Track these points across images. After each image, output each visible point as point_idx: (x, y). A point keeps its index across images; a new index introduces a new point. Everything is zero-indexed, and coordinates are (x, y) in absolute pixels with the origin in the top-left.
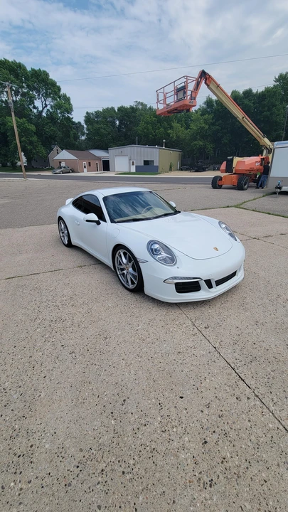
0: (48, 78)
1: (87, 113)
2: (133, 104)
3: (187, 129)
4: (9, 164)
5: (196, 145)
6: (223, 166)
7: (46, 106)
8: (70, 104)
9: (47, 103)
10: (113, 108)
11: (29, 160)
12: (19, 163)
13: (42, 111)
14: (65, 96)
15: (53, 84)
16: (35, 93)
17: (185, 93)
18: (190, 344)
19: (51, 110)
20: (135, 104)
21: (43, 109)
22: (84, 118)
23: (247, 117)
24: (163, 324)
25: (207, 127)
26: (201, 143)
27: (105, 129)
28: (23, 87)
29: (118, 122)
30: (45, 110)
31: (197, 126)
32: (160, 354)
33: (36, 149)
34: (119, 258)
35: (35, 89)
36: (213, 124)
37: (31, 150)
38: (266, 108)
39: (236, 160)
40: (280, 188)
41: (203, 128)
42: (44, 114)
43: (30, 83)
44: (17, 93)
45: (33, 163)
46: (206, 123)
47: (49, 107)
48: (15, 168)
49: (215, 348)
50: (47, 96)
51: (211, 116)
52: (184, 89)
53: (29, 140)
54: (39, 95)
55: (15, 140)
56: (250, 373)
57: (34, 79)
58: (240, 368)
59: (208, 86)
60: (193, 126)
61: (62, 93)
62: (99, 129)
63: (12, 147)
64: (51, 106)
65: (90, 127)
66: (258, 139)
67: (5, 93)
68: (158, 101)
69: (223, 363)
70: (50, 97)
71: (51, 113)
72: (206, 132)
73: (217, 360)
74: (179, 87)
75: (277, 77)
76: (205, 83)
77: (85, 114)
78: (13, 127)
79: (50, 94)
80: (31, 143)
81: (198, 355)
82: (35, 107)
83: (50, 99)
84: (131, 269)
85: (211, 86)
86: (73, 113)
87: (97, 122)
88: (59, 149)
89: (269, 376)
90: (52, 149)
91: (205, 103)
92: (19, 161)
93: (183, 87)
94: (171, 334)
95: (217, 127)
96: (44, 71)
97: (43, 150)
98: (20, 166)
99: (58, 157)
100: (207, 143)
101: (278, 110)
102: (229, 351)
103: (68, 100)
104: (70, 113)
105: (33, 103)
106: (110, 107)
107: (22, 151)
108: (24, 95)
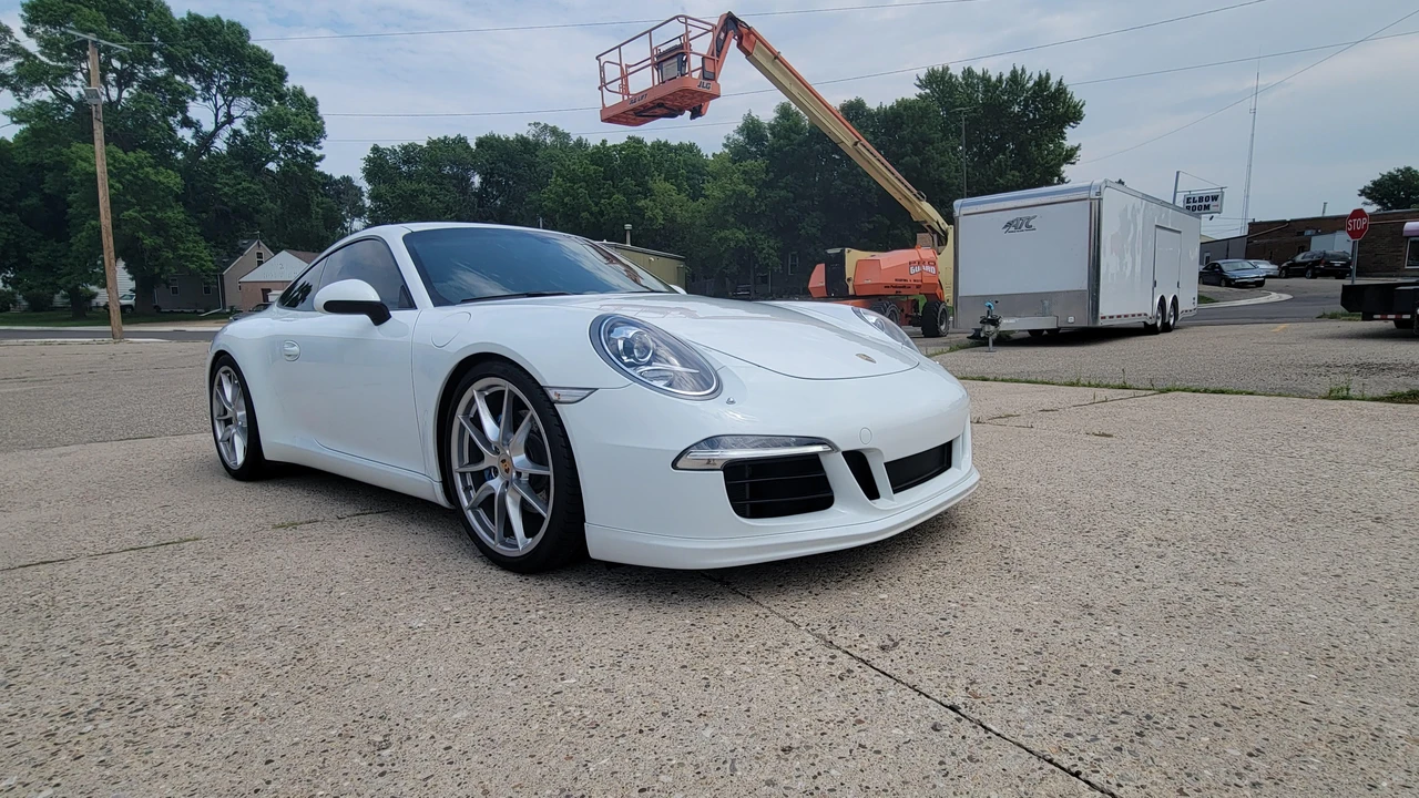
0: (244, 44)
1: (376, 149)
2: (526, 131)
3: (695, 199)
4: (58, 300)
5: (726, 239)
6: (818, 278)
7: (230, 119)
8: (315, 116)
9: (235, 112)
10: (461, 141)
11: (145, 286)
12: (102, 297)
13: (213, 135)
14: (299, 94)
15: (263, 60)
16: (192, 82)
17: (683, 64)
18: (832, 709)
19: (246, 132)
20: (533, 130)
21: (218, 127)
22: (363, 164)
23: (864, 141)
24: (684, 656)
25: (753, 192)
26: (740, 235)
27: (433, 196)
28: (153, 63)
29: (477, 180)
30: (225, 133)
31: (723, 189)
32: (689, 772)
33: (175, 249)
34: (469, 431)
35: (193, 70)
36: (769, 185)
37: (156, 249)
38: (909, 148)
39: (853, 257)
40: (995, 322)
41: (742, 195)
42: (220, 145)
43: (178, 51)
44: (124, 80)
45: (161, 296)
46: (749, 181)
47: (238, 124)
48: (82, 311)
49: (954, 708)
50: (235, 90)
51: (761, 163)
52: (679, 54)
53: (151, 218)
54: (207, 89)
55: (97, 216)
56: (1157, 777)
57: (195, 42)
58: (1106, 766)
59: (748, 54)
60: (711, 189)
61: (289, 84)
62: (414, 195)
63: (79, 240)
64: (249, 123)
65: (383, 188)
66: (904, 202)
67: (80, 76)
68: (603, 84)
69: (1016, 762)
70: (247, 95)
71: (245, 141)
72: (753, 205)
73: (978, 753)
74: (663, 49)
75: (922, 77)
76: (739, 45)
77: (367, 152)
78: (95, 174)
79: (248, 86)
80: (159, 227)
81: (884, 745)
82: (187, 123)
83: (245, 102)
84: (519, 459)
85: (756, 54)
86: (323, 142)
87: (409, 176)
88: (265, 250)
89: (1253, 777)
90: (241, 252)
91: (740, 131)
92: (104, 286)
93: (676, 48)
94: (733, 686)
95: (783, 193)
96: (232, 25)
97: (204, 253)
98: (106, 307)
99: (259, 275)
100: (758, 236)
101: (942, 153)
102: (1023, 710)
103: (311, 105)
104: (316, 144)
105: (184, 110)
106: (452, 136)
107: (120, 253)
108: (151, 84)
